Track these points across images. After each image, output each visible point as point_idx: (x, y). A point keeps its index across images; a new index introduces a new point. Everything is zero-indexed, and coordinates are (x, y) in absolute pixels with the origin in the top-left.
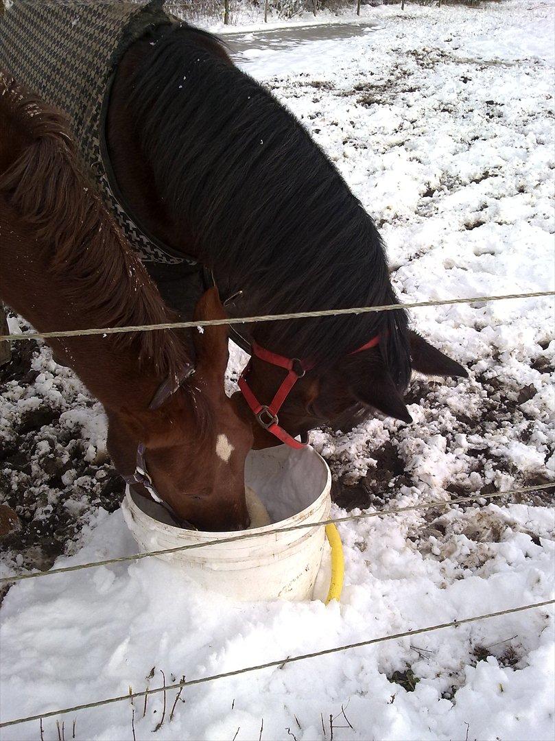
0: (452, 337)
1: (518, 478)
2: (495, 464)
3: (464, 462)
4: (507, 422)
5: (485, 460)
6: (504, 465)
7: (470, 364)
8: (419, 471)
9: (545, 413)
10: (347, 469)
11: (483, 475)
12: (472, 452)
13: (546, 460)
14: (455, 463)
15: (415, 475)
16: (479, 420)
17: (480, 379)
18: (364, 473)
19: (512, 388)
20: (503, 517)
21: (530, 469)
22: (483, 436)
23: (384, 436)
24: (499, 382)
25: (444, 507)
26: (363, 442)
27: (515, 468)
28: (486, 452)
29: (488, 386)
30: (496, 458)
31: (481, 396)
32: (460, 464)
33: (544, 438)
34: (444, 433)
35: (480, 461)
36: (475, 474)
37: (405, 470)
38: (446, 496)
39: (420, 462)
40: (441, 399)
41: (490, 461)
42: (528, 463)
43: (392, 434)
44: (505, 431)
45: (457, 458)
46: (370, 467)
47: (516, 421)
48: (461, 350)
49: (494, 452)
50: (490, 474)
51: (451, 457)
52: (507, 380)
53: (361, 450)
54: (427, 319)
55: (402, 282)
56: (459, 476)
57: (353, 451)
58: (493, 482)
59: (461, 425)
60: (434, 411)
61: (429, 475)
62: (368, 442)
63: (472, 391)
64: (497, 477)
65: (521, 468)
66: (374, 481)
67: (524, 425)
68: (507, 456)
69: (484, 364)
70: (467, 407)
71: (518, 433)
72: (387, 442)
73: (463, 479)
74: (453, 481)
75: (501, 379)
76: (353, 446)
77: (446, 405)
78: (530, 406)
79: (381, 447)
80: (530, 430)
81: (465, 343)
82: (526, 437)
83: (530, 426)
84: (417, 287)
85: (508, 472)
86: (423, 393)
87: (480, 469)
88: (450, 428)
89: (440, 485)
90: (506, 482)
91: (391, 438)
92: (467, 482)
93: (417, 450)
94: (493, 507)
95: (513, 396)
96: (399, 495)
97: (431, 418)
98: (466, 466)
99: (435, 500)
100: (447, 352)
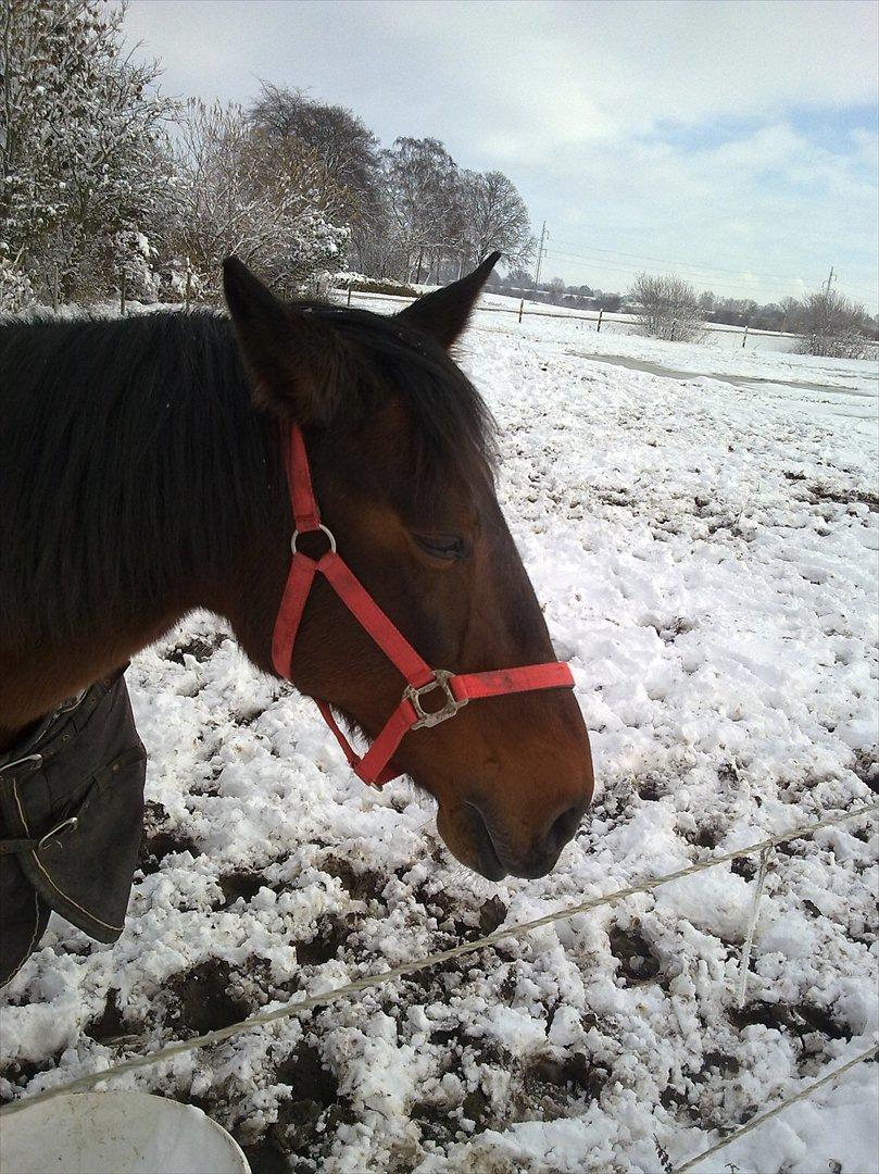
0: (364, 827)
1: (514, 1071)
2: (478, 1053)
3: (430, 1057)
4: (477, 971)
5: (460, 1049)
6: (492, 1054)
7: (401, 872)
8: (365, 1091)
9: (525, 944)
10: (242, 1112)
11: (463, 1078)
12: (438, 1038)
13: (548, 1030)
14: (416, 1062)
15: (357, 1099)
16: (432, 972)
17: (421, 896)
18: (273, 1117)
19: (469, 906)
20: (510, 1151)
21: (529, 1051)
22: (447, 1002)
23: (293, 1033)
24: (449, 897)
25: (413, 1151)
26: (261, 1053)
27: (507, 1054)
28: (459, 1033)
29: (433, 908)
30: (476, 1042)
31: (430, 930)
32: (427, 1064)
33: (535, 990)
34: (387, 1006)
35: (453, 1051)
36: (451, 1077)
37: (340, 1092)
38: (414, 1130)
39: (363, 1074)
40: (370, 943)
41: (468, 1048)
42: (526, 1042)
43: (305, 1024)
44: (478, 987)
45: (418, 1052)
46: (281, 1100)
47: (488, 965)
48: (384, 849)
49: (471, 1030)
50: (473, 1073)
51: (409, 1051)
52: (459, 894)
53: (259, 1068)
54: (322, 801)
55: (270, 736)
56: (426, 1086)
57: (246, 1074)
58: (480, 1085)
59: (410, 987)
60: (363, 967)
61: (380, 1095)
62: (269, 1051)
63: (413, 921)
64: (485, 1077)
65: (516, 1052)
66: (291, 1127)
67: (502, 972)
68: (492, 1036)
69: (421, 870)
70: (412, 952)
71: (497, 988)
72: (300, 1042)
73: (433, 1090)
74: (419, 1097)
75: (450, 892)
76: (245, 1065)
77: (379, 952)
78: (503, 936)
79: (291, 1055)
80: (513, 979)
81: (388, 837)
82: (508, 992)
83: (512, 973)
84: (294, 744)
85: (498, 1063)
86: (340, 937)
87: (455, 1065)
88: (395, 997)
89: (401, 1110)
90: (500, 1083)
91: (304, 1033)
92: (440, 1094)
93: (354, 1051)
94: (492, 1136)
95: (471, 918)
96: (336, 1146)
98: (434, 1064)
99: (398, 1142)
100: (362, 855)
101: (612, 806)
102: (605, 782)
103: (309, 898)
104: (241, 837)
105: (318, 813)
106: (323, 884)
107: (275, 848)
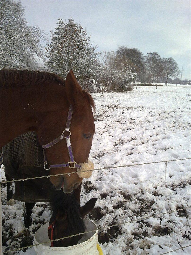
0: (128, 187)
1: (153, 229)
2: (146, 225)
3: (136, 225)
4: (148, 212)
5: (142, 224)
6: (149, 225)
7: (135, 195)
8: (123, 229)
9: (158, 208)
10: (101, 231)
11: (143, 229)
12: (139, 222)
13: (160, 222)
14: (134, 226)
15: (122, 231)
16: (139, 212)
17: (138, 199)
18: (106, 232)
19: (148, 202)
20: (150, 241)
21: (156, 225)
22: (141, 217)
23: (111, 219)
25: (132, 240)
26: (105, 222)
27: (152, 225)
28: (142, 221)
29: (141, 202)
30: (146, 223)
31: (139, 205)
32: (135, 226)
33: (159, 216)
34: (130, 217)
35: (141, 224)
36: (140, 229)
37: (119, 229)
38: (132, 237)
39: (123, 226)
40: (127, 206)
41: (144, 224)
42: (155, 223)
43: (114, 219)
44: (147, 215)
45: (134, 224)
46: (108, 229)
47: (150, 211)
48: (132, 191)
49: (145, 221)
50: (145, 228)
51: (132, 224)
52: (146, 199)
53: (105, 224)
54: (120, 182)
55: (112, 171)
56: (135, 230)
57: (102, 225)
58: (146, 230)
59: (134, 214)
60: (126, 210)
61: (126, 230)
62: (107, 222)
63: (136, 203)
64: (147, 229)
65: (153, 225)
66: (110, 234)
67: (153, 212)
68: (149, 222)
69: (139, 195)
70: (135, 208)
71: (151, 215)
72: (113, 221)
73: (137, 231)
74: (134, 232)
75: (144, 199)
76: (102, 224)
77: (129, 208)
78: (154, 206)
79: (111, 223)
80: (155, 214)
81: (132, 189)
82: (154, 216)
83: (155, 212)
84: (116, 173)
85: (150, 227)
86: (122, 205)
87: (141, 227)
88: (131, 215)
89: (130, 233)
90: (150, 230)
91: (114, 220)
92: (138, 232)
93: (122, 223)
94: (147, 238)
95: (148, 204)
96: (118, 238)
97: (125, 213)
98: (137, 226)
99: (129, 238)
100: (127, 192)
101: (182, 186)
102: (181, 181)
103: (116, 198)
104: (105, 188)
105: (119, 184)
106: (119, 196)
107: (111, 190)
